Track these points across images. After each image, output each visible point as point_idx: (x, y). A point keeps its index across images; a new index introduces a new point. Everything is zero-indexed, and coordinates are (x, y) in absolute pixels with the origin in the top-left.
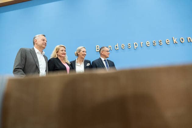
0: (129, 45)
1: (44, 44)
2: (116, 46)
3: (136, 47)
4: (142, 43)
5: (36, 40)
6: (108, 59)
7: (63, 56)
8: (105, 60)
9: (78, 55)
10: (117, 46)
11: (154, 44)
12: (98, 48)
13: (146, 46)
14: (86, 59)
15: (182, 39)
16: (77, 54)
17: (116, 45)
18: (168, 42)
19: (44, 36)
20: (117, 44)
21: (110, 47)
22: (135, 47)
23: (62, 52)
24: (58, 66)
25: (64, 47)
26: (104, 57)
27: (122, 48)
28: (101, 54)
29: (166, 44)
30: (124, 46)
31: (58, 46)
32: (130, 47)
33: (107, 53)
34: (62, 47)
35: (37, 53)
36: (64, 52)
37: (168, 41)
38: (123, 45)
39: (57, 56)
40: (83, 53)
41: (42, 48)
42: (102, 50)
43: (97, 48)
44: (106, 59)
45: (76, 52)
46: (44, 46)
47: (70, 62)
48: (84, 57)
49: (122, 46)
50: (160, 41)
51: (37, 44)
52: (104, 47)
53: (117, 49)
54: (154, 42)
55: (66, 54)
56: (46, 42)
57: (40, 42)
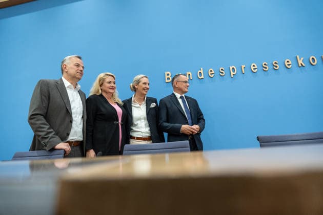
0: (222, 70)
1: (80, 72)
2: (200, 72)
3: (234, 74)
4: (243, 66)
5: (65, 66)
6: (187, 95)
7: (111, 91)
8: (181, 97)
9: (135, 89)
10: (202, 72)
12: (169, 77)
13: (250, 72)
14: (148, 96)
15: (313, 58)
16: (134, 87)
17: (199, 71)
18: (288, 65)
19: (80, 58)
20: (202, 69)
21: (189, 75)
22: (232, 73)
23: (108, 85)
24: (103, 109)
25: (113, 76)
26: (180, 92)
27: (210, 75)
28: (174, 87)
29: (285, 68)
30: (213, 72)
31: (102, 75)
32: (223, 73)
33: (184, 84)
34: (110, 77)
35: (68, 87)
36: (113, 85)
37: (288, 63)
38: (211, 71)
39: (100, 91)
40: (144, 86)
41: (75, 79)
42: (175, 80)
43: (166, 77)
44: (183, 95)
45: (131, 84)
46: (78, 76)
47: (123, 102)
48: (145, 93)
49: (210, 73)
50: (276, 63)
51: (67, 72)
52: (179, 75)
53: (200, 78)
54: (265, 64)
55: (115, 88)
56: (82, 69)
57: (71, 68)
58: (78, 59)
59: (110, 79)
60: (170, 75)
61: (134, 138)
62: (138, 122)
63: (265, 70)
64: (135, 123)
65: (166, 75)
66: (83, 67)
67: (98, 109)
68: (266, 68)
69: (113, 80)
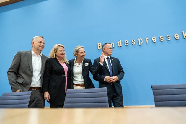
0: (133, 41)
1: (41, 46)
3: (141, 43)
4: (147, 39)
5: (33, 43)
7: (62, 56)
11: (160, 40)
12: (100, 45)
13: (151, 42)
17: (119, 42)
18: (177, 37)
20: (120, 40)
21: (113, 44)
22: (140, 43)
24: (55, 68)
25: (63, 47)
26: (107, 55)
27: (126, 44)
29: (175, 39)
30: (128, 42)
31: (56, 46)
32: (134, 43)
36: (63, 52)
38: (126, 42)
39: (55, 56)
42: (104, 47)
43: (98, 46)
44: (109, 57)
46: (40, 48)
49: (125, 43)
50: (168, 36)
52: (106, 44)
53: (120, 46)
54: (161, 37)
55: (64, 54)
56: (43, 44)
57: (37, 44)
58: (41, 38)
59: (61, 48)
60: (101, 44)
61: (75, 84)
62: (77, 75)
63: (162, 41)
64: (76, 76)
65: (98, 45)
66: (44, 43)
67: (52, 68)
68: (162, 39)
69: (63, 49)
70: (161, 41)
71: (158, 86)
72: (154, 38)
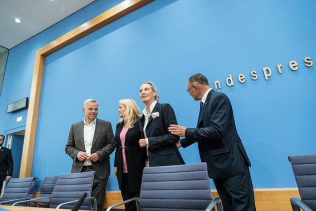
0: (254, 73)
2: (229, 80)
3: (269, 76)
4: (279, 66)
10: (231, 79)
11: (307, 65)
13: (290, 71)
17: (229, 78)
20: (230, 76)
21: (217, 83)
22: (266, 75)
27: (241, 81)
30: (244, 77)
32: (255, 77)
38: (241, 76)
46: (91, 117)
49: (240, 79)
53: (230, 85)
54: (308, 59)
57: (87, 111)
68: (310, 63)
70: (308, 67)
71: (303, 157)
72: (293, 63)
